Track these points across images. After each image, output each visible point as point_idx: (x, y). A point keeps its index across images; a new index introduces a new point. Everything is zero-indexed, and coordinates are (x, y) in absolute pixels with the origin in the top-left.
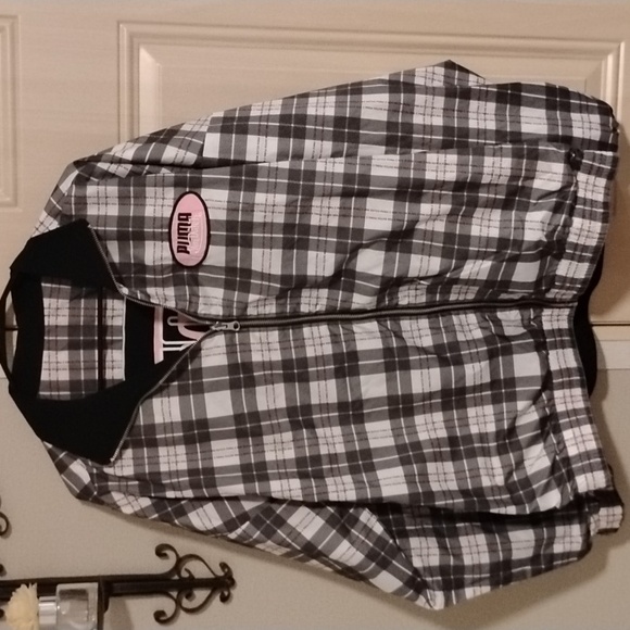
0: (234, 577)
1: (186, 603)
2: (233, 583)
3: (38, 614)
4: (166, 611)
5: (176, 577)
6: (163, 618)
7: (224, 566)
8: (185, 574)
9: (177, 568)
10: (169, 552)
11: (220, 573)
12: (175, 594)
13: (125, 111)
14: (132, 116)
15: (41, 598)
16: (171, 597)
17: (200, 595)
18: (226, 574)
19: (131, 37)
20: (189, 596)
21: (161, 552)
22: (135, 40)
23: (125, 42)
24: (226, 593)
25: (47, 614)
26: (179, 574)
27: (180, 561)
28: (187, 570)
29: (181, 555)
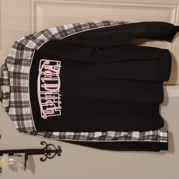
0: (62, 150)
1: (48, 156)
2: (61, 151)
3: (9, 162)
4: (43, 158)
5: (46, 150)
6: (42, 160)
7: (59, 147)
8: (48, 149)
9: (46, 147)
10: (44, 143)
11: (58, 149)
12: (46, 154)
13: (33, 24)
14: (35, 26)
15: (10, 157)
16: (45, 155)
17: (52, 154)
18: (60, 149)
19: (35, 3)
20: (50, 154)
21: (42, 143)
22: (36, 4)
23: (33, 4)
24: (59, 154)
25: (11, 161)
26: (47, 149)
27: (47, 146)
28: (49, 148)
29: (47, 144)
